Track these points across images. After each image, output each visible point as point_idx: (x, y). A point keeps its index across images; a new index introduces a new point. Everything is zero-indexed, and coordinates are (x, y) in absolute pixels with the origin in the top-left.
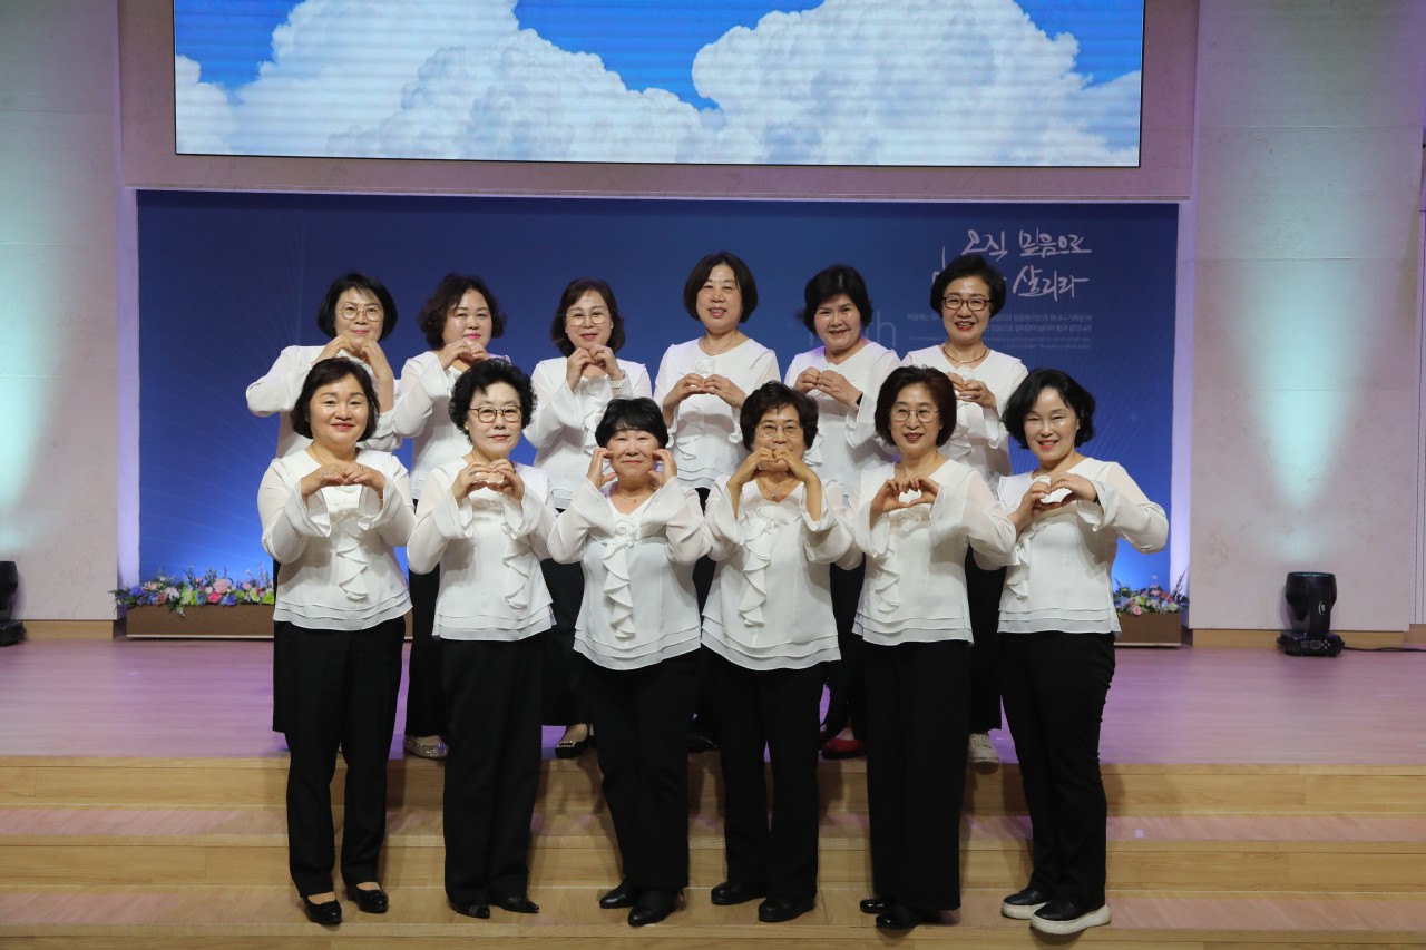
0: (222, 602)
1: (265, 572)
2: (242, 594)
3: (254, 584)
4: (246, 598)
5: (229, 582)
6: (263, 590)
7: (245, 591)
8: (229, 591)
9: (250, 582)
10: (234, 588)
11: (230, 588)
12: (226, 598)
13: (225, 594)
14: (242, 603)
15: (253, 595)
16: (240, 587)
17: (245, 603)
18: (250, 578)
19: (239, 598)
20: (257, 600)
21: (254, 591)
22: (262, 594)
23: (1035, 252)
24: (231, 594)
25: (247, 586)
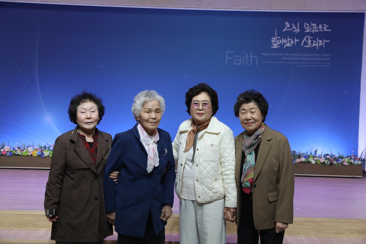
0: (7, 155)
1: (23, 144)
2: (15, 152)
3: (19, 148)
4: (16, 153)
5: (10, 147)
6: (23, 150)
7: (16, 151)
8: (10, 150)
9: (18, 147)
10: (12, 149)
11: (10, 149)
12: (8, 153)
13: (8, 152)
14: (15, 155)
15: (19, 152)
16: (14, 149)
17: (16, 155)
18: (18, 146)
19: (13, 153)
20: (20, 154)
21: (19, 151)
22: (22, 152)
23: (310, 30)
24: (10, 152)
25: (16, 149)
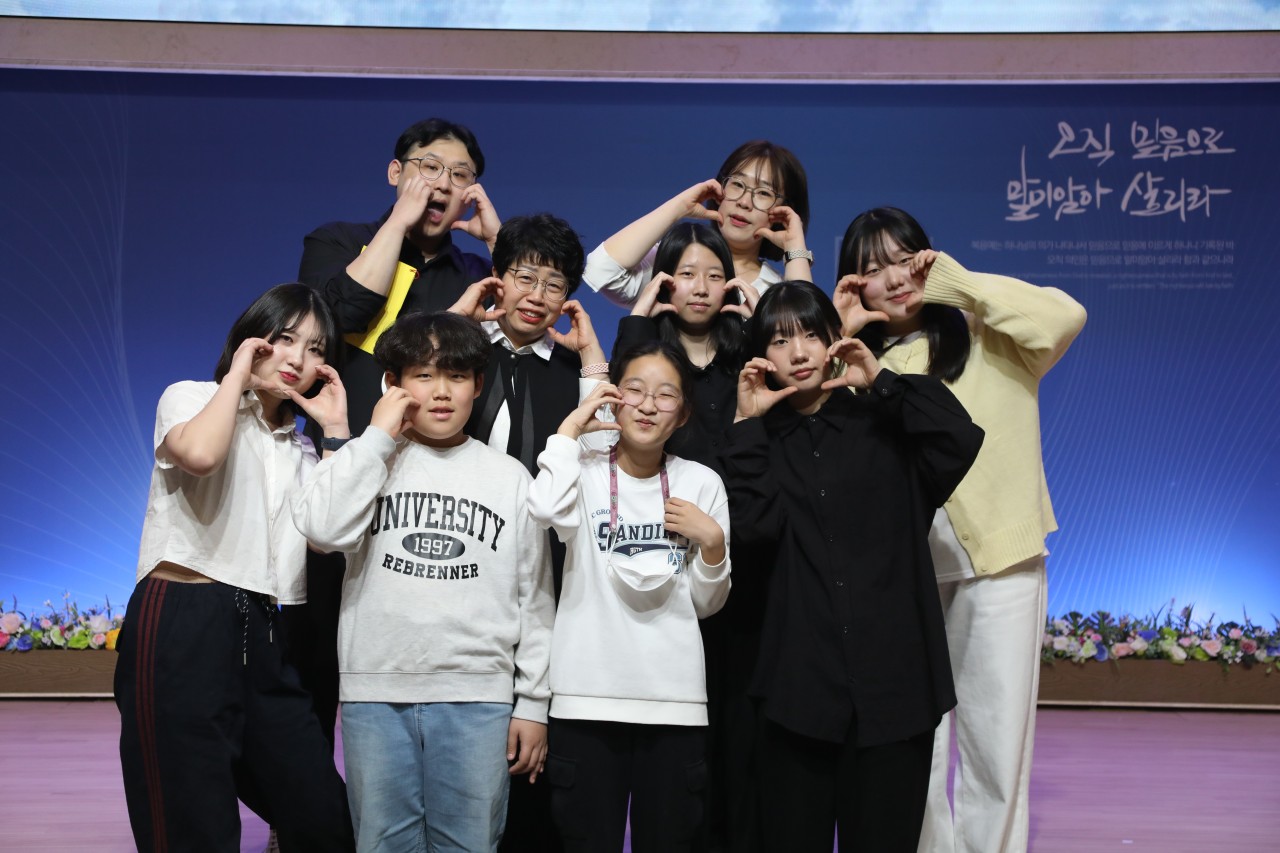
0: (11, 647)
1: (71, 604)
2: (40, 635)
3: (56, 620)
4: (45, 640)
5: (20, 618)
6: (70, 628)
7: (44, 631)
8: (21, 630)
9: (51, 617)
10: (27, 626)
11: (21, 626)
12: (16, 640)
13: (15, 635)
14: (39, 648)
15: (55, 636)
16: (36, 624)
17: (44, 647)
18: (50, 612)
19: (34, 640)
20: (61, 643)
21: (56, 630)
22: (68, 635)
23: (1153, 152)
24: (23, 634)
25: (46, 624)
